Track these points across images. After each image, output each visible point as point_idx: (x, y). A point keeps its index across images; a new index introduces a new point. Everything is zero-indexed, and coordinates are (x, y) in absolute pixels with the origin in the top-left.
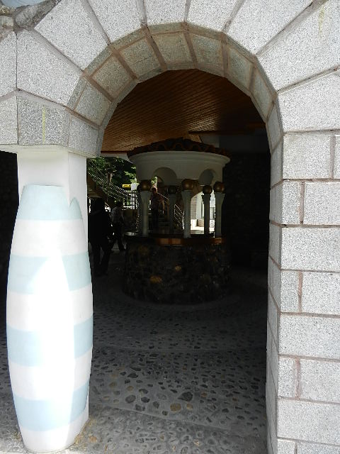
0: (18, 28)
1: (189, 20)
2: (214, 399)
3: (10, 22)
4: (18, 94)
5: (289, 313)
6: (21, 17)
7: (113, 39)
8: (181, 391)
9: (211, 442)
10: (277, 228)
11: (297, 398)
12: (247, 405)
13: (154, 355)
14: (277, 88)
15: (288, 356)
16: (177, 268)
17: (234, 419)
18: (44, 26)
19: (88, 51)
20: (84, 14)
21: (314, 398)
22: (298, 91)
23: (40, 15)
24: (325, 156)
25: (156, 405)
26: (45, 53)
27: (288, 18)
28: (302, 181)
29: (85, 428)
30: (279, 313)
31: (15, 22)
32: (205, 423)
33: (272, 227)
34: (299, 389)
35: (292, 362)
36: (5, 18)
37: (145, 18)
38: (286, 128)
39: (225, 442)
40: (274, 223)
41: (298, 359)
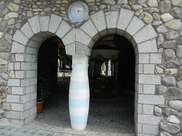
0: (76, 27)
1: (117, 27)
2: (119, 122)
3: (74, 26)
4: (76, 42)
5: (140, 94)
6: (77, 25)
7: (99, 31)
8: (110, 120)
9: (120, 130)
10: (137, 75)
11: (142, 114)
12: (129, 123)
13: (100, 112)
14: (137, 43)
15: (140, 104)
16: (103, 87)
17: (125, 126)
18: (82, 27)
19: (93, 33)
20: (92, 25)
21: (146, 113)
22: (142, 44)
23: (81, 25)
24: (148, 58)
25: (104, 123)
26: (82, 33)
27: (140, 28)
28: (143, 64)
29: (87, 127)
30: (138, 94)
31: (75, 26)
32: (118, 126)
33: (136, 74)
34: (143, 111)
35: (141, 105)
36: (73, 25)
37: (107, 27)
38: (139, 52)
39: (124, 130)
40: (137, 73)
41: (142, 104)
